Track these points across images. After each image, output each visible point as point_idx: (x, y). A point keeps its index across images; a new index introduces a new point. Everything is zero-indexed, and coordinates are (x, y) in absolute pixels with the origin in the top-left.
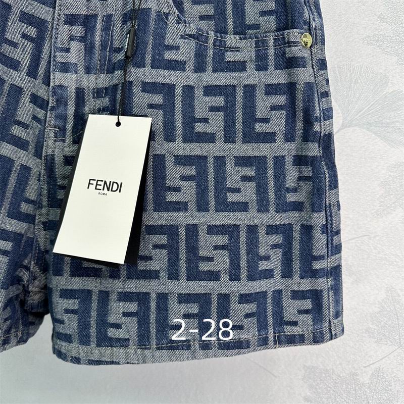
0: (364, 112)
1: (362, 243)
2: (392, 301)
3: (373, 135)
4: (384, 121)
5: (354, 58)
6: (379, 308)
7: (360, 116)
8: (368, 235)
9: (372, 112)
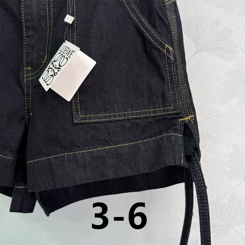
0: (208, 43)
1: (215, 120)
2: (237, 153)
3: (215, 56)
4: (219, 47)
5: (198, 12)
6: (229, 157)
7: (205, 45)
8: (218, 115)
9: (212, 42)
